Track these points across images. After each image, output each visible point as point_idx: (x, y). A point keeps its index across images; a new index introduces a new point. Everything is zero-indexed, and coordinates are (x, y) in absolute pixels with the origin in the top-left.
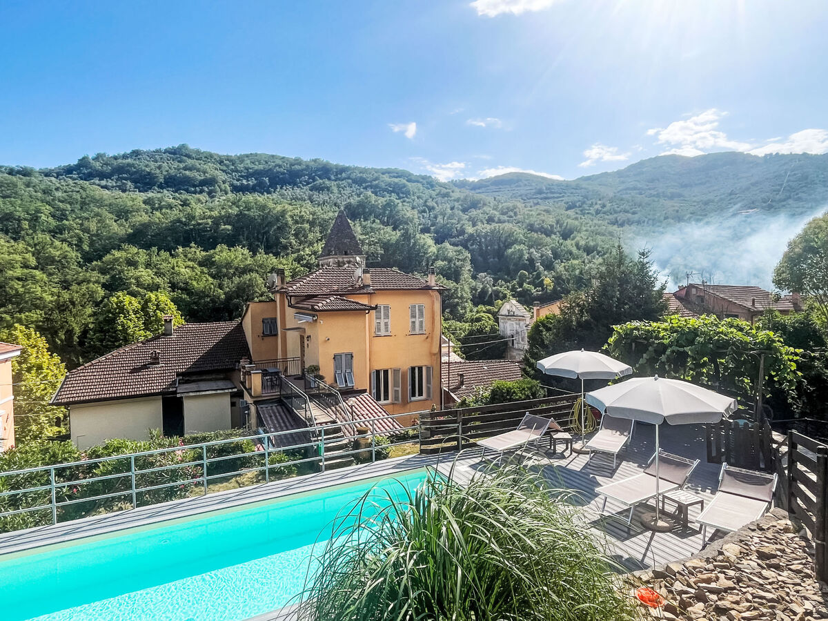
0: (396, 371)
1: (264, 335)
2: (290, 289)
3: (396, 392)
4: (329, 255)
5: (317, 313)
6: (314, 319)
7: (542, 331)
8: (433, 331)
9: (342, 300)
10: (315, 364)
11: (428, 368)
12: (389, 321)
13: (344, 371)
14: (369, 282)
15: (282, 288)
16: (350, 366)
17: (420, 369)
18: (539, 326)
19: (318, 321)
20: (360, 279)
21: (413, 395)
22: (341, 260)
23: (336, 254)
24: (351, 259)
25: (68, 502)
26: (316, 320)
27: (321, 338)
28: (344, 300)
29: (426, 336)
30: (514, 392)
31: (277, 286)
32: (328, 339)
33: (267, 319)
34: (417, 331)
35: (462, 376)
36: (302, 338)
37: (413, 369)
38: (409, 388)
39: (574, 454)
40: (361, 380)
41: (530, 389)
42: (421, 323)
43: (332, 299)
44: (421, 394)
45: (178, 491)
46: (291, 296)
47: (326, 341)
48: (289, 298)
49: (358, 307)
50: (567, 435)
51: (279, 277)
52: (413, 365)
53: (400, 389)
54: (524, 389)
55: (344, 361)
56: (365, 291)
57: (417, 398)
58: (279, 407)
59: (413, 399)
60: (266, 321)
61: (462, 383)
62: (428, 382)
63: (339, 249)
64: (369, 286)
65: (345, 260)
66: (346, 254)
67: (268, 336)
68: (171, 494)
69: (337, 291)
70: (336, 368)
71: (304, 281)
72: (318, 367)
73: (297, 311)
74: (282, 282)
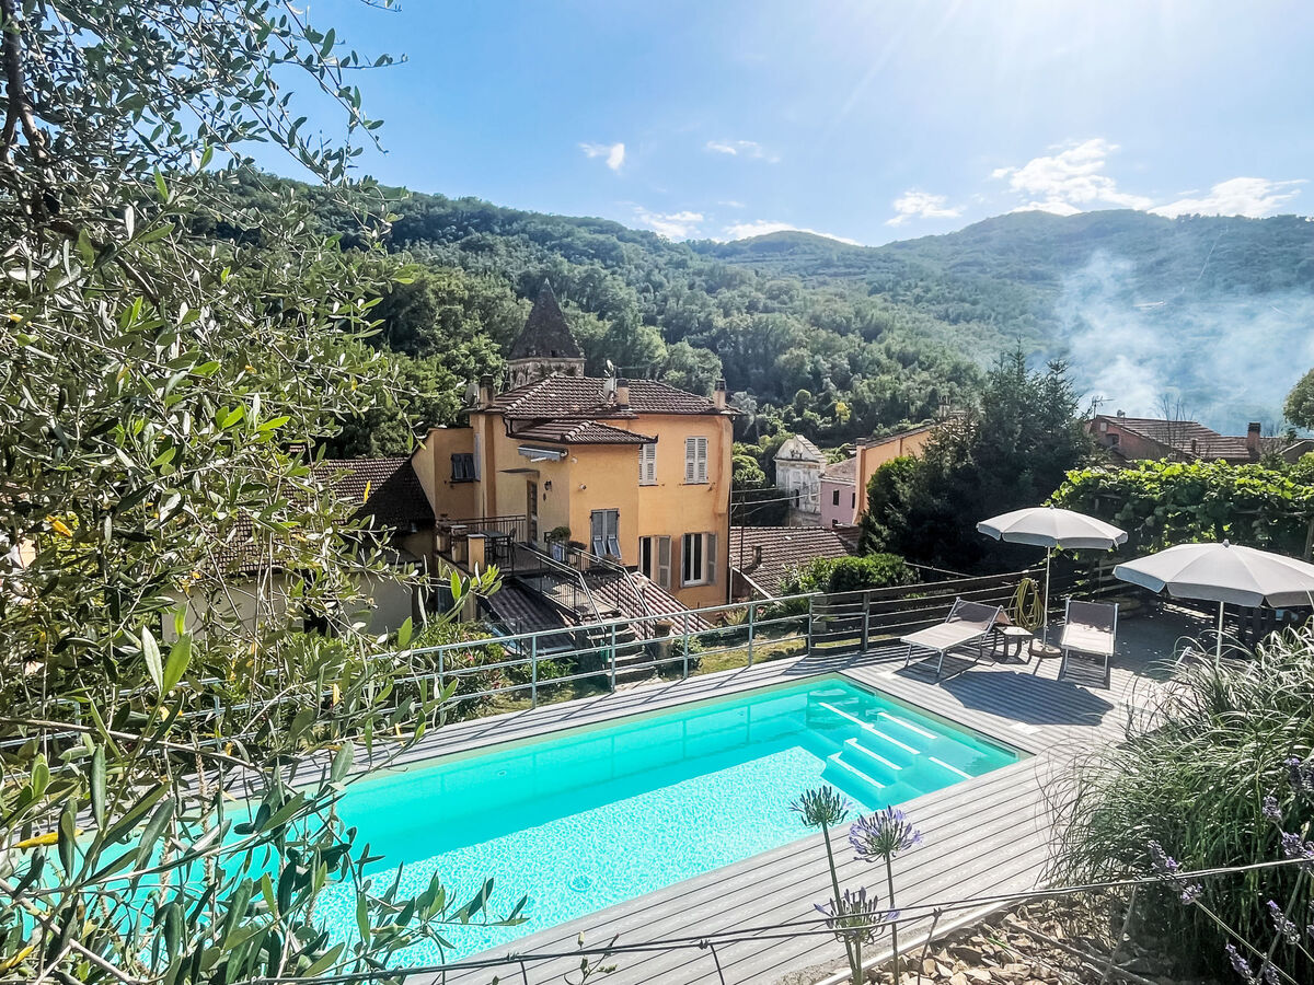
0: (664, 541)
1: (455, 481)
2: (509, 408)
3: (663, 572)
4: (527, 356)
5: (568, 447)
6: (563, 455)
7: (894, 482)
8: (720, 477)
9: (602, 427)
10: (560, 525)
11: (711, 537)
12: (655, 462)
13: (605, 538)
14: (625, 400)
15: (490, 407)
16: (614, 529)
17: (698, 537)
19: (569, 459)
20: (612, 395)
21: (687, 578)
23: (538, 355)
26: (564, 457)
27: (573, 485)
28: (606, 428)
29: (708, 487)
30: (870, 573)
31: (479, 403)
32: (585, 488)
34: (696, 478)
35: (759, 549)
36: (532, 489)
37: (688, 537)
38: (682, 566)
40: (630, 554)
42: (701, 466)
43: (587, 425)
44: (698, 576)
46: (512, 420)
47: (580, 491)
48: (508, 422)
49: (630, 439)
51: (484, 389)
52: (690, 531)
53: (669, 568)
54: (883, 569)
55: (607, 521)
56: (618, 414)
57: (692, 582)
58: (512, 591)
59: (687, 583)
60: (457, 459)
61: (759, 561)
62: (711, 556)
63: (543, 346)
64: (626, 406)
66: (554, 355)
67: (460, 481)
69: (580, 412)
70: (594, 533)
71: (527, 396)
72: (568, 529)
73: (522, 442)
74: (490, 398)
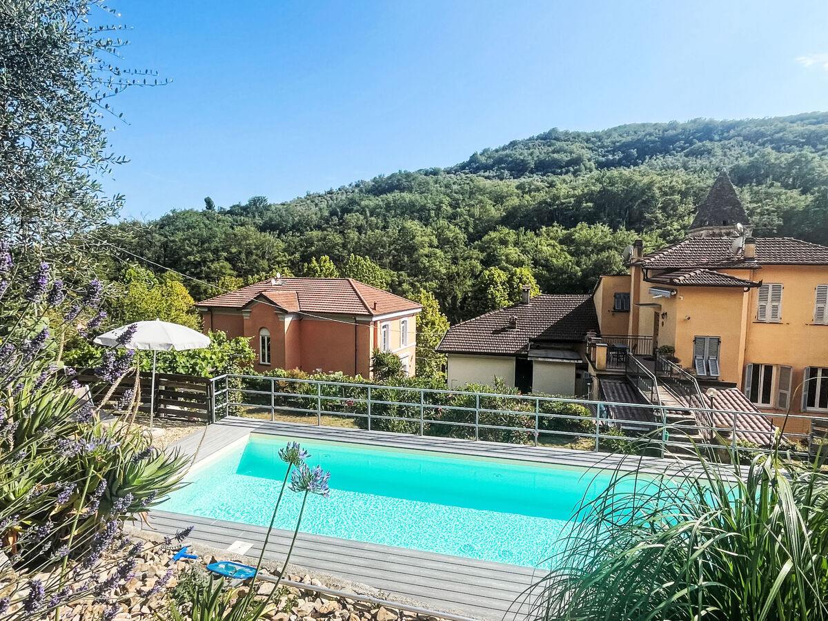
0: (784, 370)
1: (615, 311)
2: (647, 261)
3: (783, 396)
4: (701, 226)
5: (677, 288)
6: (673, 294)
9: (712, 274)
10: (669, 345)
12: (780, 305)
13: (706, 355)
14: (752, 254)
15: (639, 261)
16: (715, 352)
17: (826, 371)
19: (678, 296)
20: (740, 251)
21: (811, 404)
22: (717, 231)
23: (709, 225)
24: (732, 230)
25: (433, 421)
26: (675, 295)
27: (680, 316)
28: (715, 274)
31: (632, 259)
32: (689, 318)
33: (619, 294)
36: (657, 315)
37: (814, 370)
38: (805, 393)
40: (731, 372)
43: (698, 272)
44: (823, 405)
45: (513, 436)
46: (647, 269)
47: (685, 320)
48: (645, 271)
49: (733, 283)
51: (636, 249)
52: (815, 365)
53: (789, 393)
55: (708, 346)
56: (746, 265)
57: (817, 409)
58: (623, 385)
59: (810, 409)
60: (618, 296)
63: (715, 218)
64: (753, 259)
65: (723, 231)
66: (725, 223)
67: (619, 311)
68: (508, 437)
69: (707, 264)
70: (696, 352)
71: (665, 253)
72: (673, 348)
73: (654, 285)
74: (639, 254)
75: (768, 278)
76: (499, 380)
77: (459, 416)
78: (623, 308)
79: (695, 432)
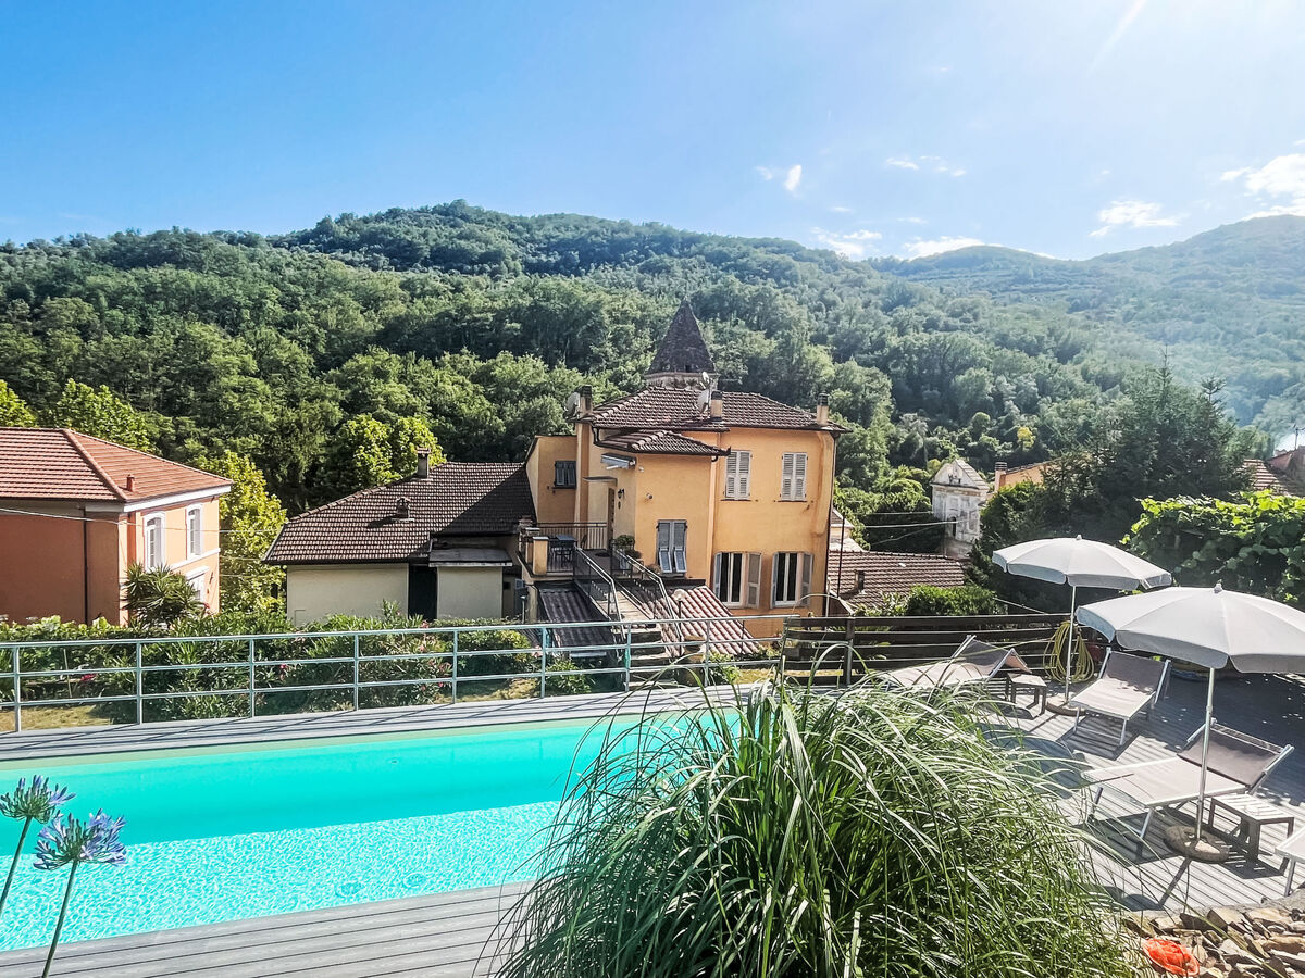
0: (754, 557)
1: (557, 487)
2: (598, 417)
3: (753, 590)
4: (661, 370)
5: (636, 455)
6: (631, 464)
7: (1006, 510)
8: (819, 496)
9: (676, 437)
10: (627, 533)
11: (806, 557)
12: (749, 477)
13: (671, 548)
14: (719, 413)
15: (587, 416)
16: (681, 540)
17: (793, 557)
18: (1003, 501)
19: (637, 467)
20: (707, 408)
21: (780, 598)
22: (679, 379)
23: (672, 370)
24: (696, 379)
25: (271, 689)
26: (634, 466)
27: (640, 494)
28: (680, 438)
29: (805, 505)
30: (949, 606)
31: (579, 413)
32: (651, 497)
33: (560, 462)
34: (793, 497)
35: (861, 574)
36: (611, 492)
37: (782, 556)
38: (773, 585)
39: (1048, 714)
40: (698, 564)
41: (977, 602)
42: (800, 482)
43: (661, 434)
44: (791, 597)
45: (417, 694)
46: (598, 428)
47: (646, 500)
48: (595, 430)
49: (699, 450)
50: (1038, 681)
51: (583, 399)
52: (783, 550)
53: (758, 586)
54: (966, 602)
55: (674, 532)
56: (713, 426)
57: (785, 602)
58: (570, 595)
59: (778, 603)
60: (560, 465)
61: (861, 586)
62: (805, 578)
63: (677, 361)
64: (719, 419)
65: (686, 379)
66: (688, 370)
67: (561, 487)
68: (407, 696)
69: (670, 423)
70: (660, 544)
71: (620, 406)
72: (633, 538)
73: (608, 451)
74: (588, 407)
75: (736, 443)
76: (390, 606)
77: (323, 674)
78: (566, 482)
79: (660, 650)
